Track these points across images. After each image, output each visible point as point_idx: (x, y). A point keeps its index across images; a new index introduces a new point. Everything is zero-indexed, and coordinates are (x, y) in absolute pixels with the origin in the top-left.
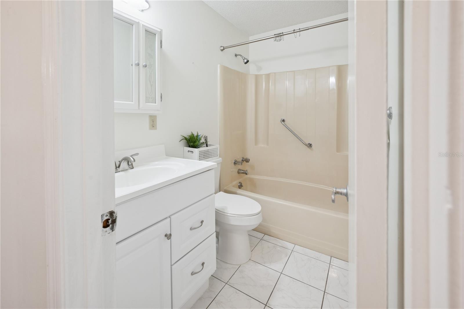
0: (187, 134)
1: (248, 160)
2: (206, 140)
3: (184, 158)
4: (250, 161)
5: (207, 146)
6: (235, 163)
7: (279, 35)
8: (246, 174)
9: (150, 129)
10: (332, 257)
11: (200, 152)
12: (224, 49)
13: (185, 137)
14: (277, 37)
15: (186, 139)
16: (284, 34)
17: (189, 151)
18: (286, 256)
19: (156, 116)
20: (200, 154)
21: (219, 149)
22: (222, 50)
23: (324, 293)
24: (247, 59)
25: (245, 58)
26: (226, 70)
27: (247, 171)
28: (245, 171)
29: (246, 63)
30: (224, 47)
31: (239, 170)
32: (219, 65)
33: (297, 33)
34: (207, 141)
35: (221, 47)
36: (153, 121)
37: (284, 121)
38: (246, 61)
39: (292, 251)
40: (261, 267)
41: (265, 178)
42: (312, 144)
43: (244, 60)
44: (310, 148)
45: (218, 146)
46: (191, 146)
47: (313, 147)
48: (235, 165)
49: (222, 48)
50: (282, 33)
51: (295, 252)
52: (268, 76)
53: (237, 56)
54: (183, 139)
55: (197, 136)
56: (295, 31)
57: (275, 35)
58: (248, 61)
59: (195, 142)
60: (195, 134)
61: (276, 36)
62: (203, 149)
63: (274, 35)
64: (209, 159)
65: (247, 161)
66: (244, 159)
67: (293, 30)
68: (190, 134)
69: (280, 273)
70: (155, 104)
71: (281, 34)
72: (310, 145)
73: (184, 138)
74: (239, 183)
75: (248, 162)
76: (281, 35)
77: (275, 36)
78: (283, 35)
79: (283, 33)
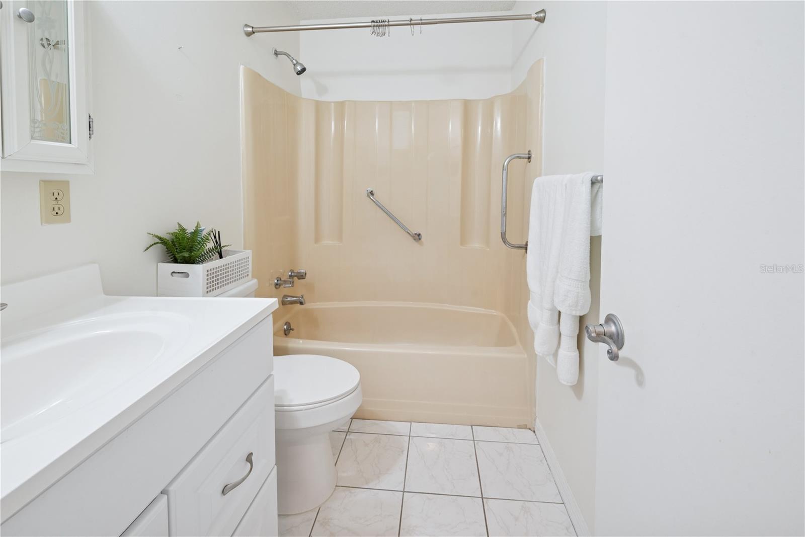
0: (167, 229)
1: (304, 275)
2: (218, 243)
3: (157, 296)
4: (307, 275)
5: (221, 257)
6: (277, 285)
7: (380, 24)
8: (301, 303)
9: (46, 220)
10: (473, 427)
11: (209, 272)
12: (254, 33)
13: (160, 238)
14: (376, 26)
15: (163, 241)
16: (391, 23)
17: (174, 272)
18: (403, 451)
19: (67, 183)
20: (209, 277)
21: (250, 259)
22: (249, 34)
23: (483, 499)
24: (301, 65)
25: (297, 63)
26: (256, 81)
27: (302, 297)
28: (299, 297)
29: (300, 73)
30: (253, 28)
31: (286, 296)
32: (242, 67)
33: (414, 26)
34: (220, 245)
35: (247, 26)
36: (56, 194)
37: (372, 193)
38: (299, 68)
39: (410, 436)
40: (361, 495)
41: (336, 304)
42: (421, 234)
43: (294, 65)
44: (418, 241)
45: (249, 253)
46: (179, 261)
47: (423, 239)
48: (276, 288)
49: (250, 29)
50: (387, 20)
51: (415, 438)
52: (341, 105)
53: (279, 56)
54: (155, 244)
55: (196, 232)
56: (412, 22)
57: (373, 22)
58: (304, 70)
59: (191, 250)
60: (190, 229)
61: (376, 24)
62: (214, 263)
63: (370, 21)
64: (230, 284)
65: (301, 276)
66: (294, 273)
67: (409, 19)
68: (174, 229)
69: (402, 493)
70: (69, 145)
71: (386, 23)
72: (418, 237)
73: (158, 240)
74: (286, 324)
75: (304, 278)
76: (386, 26)
77: (373, 24)
78: (389, 25)
79: (389, 21)
